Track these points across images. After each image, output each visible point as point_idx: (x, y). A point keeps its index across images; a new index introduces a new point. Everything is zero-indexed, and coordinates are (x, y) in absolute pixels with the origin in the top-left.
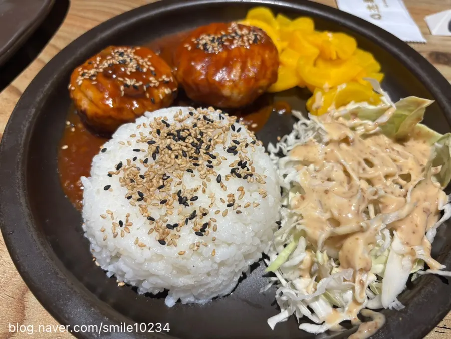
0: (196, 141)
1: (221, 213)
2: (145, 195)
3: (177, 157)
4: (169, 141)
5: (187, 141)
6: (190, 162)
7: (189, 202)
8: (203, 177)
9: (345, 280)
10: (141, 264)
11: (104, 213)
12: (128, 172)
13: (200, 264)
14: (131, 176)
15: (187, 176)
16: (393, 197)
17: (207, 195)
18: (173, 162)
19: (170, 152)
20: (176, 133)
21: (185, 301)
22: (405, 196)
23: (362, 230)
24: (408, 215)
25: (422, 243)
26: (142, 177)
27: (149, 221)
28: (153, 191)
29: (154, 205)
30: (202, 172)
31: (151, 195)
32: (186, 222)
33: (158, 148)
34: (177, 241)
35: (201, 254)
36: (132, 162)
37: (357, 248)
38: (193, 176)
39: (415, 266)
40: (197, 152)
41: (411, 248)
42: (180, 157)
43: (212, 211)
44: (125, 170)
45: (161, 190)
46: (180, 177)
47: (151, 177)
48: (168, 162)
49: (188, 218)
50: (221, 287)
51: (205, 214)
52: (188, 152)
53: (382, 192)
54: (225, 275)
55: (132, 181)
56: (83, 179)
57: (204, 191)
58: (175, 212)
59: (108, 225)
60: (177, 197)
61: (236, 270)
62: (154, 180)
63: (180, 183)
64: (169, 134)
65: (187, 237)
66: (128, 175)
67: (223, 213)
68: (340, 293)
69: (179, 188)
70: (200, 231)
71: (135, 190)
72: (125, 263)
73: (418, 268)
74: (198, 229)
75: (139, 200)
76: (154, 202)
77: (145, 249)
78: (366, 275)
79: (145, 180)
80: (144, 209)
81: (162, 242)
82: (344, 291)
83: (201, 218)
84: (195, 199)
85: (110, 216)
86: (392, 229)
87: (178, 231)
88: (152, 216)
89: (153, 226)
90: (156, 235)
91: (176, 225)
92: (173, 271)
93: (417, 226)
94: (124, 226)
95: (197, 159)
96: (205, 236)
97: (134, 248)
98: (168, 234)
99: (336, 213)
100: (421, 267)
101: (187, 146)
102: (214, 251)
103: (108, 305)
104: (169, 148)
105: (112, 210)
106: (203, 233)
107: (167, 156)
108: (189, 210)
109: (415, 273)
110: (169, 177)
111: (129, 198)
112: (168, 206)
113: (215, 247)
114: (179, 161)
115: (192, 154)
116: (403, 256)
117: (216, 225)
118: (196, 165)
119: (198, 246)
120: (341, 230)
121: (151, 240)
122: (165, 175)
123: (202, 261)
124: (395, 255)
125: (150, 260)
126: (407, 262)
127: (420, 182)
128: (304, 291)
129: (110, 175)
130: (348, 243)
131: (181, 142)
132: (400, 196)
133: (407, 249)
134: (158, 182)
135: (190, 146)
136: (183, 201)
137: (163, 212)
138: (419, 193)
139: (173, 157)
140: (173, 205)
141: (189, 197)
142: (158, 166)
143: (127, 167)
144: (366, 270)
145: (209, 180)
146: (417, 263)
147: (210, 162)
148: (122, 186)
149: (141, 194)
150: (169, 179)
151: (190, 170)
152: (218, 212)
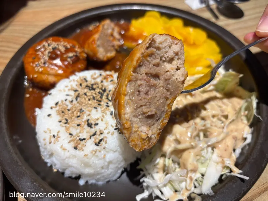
0: (101, 91)
1: (110, 133)
2: (69, 121)
3: (89, 100)
4: (86, 90)
5: (96, 90)
6: (97, 103)
7: (93, 126)
8: (103, 112)
9: (181, 176)
10: (64, 160)
11: (46, 130)
12: (61, 107)
13: (97, 162)
14: (63, 110)
15: (94, 111)
16: (216, 128)
17: (104, 122)
18: (87, 102)
19: (86, 97)
20: (90, 86)
21: (90, 182)
22: (223, 128)
23: (192, 147)
24: (222, 140)
25: (230, 156)
26: (69, 110)
27: (70, 136)
28: (74, 119)
29: (73, 127)
30: (102, 109)
31: (73, 121)
32: (90, 138)
33: (79, 94)
34: (84, 148)
35: (97, 156)
36: (64, 102)
37: (190, 157)
38: (97, 111)
39: (224, 170)
40: (101, 97)
41: (222, 159)
42: (91, 100)
43: (106, 132)
44: (60, 106)
45: (78, 118)
46: (90, 111)
47: (73, 110)
48: (84, 102)
49: (92, 135)
50: (111, 176)
51: (101, 134)
52: (96, 97)
53: (208, 126)
54: (112, 169)
55: (63, 112)
56: (37, 110)
57: (102, 120)
58: (85, 131)
59: (47, 136)
60: (87, 123)
61: (119, 166)
62: (75, 113)
63: (89, 115)
64: (87, 86)
65: (90, 146)
66: (61, 109)
67: (111, 134)
68: (178, 184)
69: (89, 117)
70: (97, 143)
71: (64, 118)
72: (56, 159)
73: (226, 171)
74: (96, 142)
75: (65, 123)
76: (73, 125)
77: (66, 151)
78: (194, 174)
79: (70, 112)
80: (67, 129)
81: (76, 148)
82: (181, 182)
83: (99, 135)
84: (96, 124)
85: (49, 132)
86: (213, 147)
87: (86, 142)
88: (72, 133)
89: (71, 139)
90: (73, 144)
91: (84, 139)
92: (81, 165)
93: (228, 146)
94: (56, 137)
95: (100, 101)
96: (100, 146)
97: (60, 150)
98: (79, 144)
99: (178, 137)
100: (228, 171)
101: (95, 94)
102: (105, 155)
103: (46, 183)
104: (85, 94)
105: (51, 128)
106: (99, 144)
107: (83, 99)
108: (93, 131)
109: (224, 174)
110: (83, 111)
111: (60, 122)
112: (81, 128)
113: (105, 153)
114: (90, 102)
115: (98, 98)
116: (218, 163)
117: (107, 140)
118: (99, 105)
119: (96, 152)
120: (181, 147)
121: (69, 147)
122: (81, 109)
123: (98, 160)
124: (213, 163)
125: (69, 158)
126: (220, 167)
127: (233, 121)
128: (158, 180)
129: (51, 108)
130: (185, 155)
131: (93, 91)
132: (220, 128)
133: (220, 160)
134: (77, 114)
135: (98, 94)
136: (90, 125)
137: (78, 131)
138: (232, 127)
139: (87, 99)
140: (84, 127)
141: (93, 123)
142: (78, 105)
143: (61, 104)
144: (194, 171)
145: (106, 114)
146: (226, 168)
147: (107, 103)
148: (57, 115)
149: (67, 120)
150: (83, 112)
151: (95, 108)
152: (109, 133)
